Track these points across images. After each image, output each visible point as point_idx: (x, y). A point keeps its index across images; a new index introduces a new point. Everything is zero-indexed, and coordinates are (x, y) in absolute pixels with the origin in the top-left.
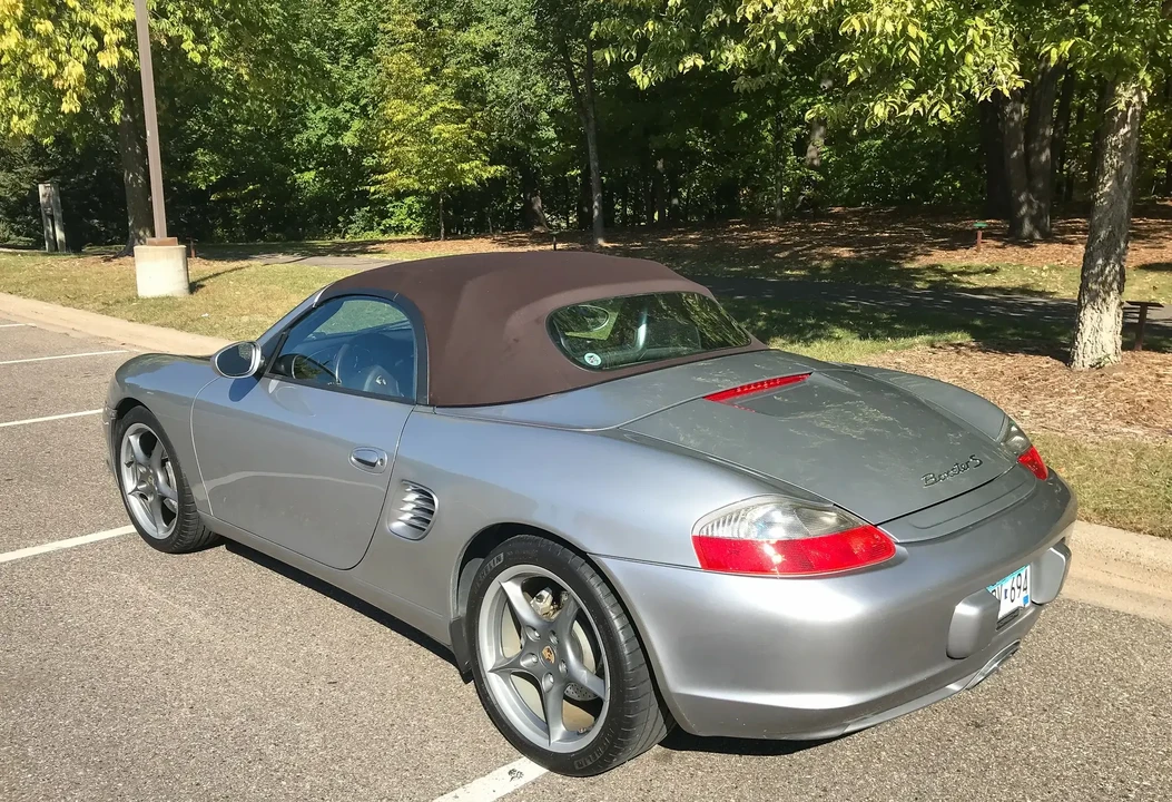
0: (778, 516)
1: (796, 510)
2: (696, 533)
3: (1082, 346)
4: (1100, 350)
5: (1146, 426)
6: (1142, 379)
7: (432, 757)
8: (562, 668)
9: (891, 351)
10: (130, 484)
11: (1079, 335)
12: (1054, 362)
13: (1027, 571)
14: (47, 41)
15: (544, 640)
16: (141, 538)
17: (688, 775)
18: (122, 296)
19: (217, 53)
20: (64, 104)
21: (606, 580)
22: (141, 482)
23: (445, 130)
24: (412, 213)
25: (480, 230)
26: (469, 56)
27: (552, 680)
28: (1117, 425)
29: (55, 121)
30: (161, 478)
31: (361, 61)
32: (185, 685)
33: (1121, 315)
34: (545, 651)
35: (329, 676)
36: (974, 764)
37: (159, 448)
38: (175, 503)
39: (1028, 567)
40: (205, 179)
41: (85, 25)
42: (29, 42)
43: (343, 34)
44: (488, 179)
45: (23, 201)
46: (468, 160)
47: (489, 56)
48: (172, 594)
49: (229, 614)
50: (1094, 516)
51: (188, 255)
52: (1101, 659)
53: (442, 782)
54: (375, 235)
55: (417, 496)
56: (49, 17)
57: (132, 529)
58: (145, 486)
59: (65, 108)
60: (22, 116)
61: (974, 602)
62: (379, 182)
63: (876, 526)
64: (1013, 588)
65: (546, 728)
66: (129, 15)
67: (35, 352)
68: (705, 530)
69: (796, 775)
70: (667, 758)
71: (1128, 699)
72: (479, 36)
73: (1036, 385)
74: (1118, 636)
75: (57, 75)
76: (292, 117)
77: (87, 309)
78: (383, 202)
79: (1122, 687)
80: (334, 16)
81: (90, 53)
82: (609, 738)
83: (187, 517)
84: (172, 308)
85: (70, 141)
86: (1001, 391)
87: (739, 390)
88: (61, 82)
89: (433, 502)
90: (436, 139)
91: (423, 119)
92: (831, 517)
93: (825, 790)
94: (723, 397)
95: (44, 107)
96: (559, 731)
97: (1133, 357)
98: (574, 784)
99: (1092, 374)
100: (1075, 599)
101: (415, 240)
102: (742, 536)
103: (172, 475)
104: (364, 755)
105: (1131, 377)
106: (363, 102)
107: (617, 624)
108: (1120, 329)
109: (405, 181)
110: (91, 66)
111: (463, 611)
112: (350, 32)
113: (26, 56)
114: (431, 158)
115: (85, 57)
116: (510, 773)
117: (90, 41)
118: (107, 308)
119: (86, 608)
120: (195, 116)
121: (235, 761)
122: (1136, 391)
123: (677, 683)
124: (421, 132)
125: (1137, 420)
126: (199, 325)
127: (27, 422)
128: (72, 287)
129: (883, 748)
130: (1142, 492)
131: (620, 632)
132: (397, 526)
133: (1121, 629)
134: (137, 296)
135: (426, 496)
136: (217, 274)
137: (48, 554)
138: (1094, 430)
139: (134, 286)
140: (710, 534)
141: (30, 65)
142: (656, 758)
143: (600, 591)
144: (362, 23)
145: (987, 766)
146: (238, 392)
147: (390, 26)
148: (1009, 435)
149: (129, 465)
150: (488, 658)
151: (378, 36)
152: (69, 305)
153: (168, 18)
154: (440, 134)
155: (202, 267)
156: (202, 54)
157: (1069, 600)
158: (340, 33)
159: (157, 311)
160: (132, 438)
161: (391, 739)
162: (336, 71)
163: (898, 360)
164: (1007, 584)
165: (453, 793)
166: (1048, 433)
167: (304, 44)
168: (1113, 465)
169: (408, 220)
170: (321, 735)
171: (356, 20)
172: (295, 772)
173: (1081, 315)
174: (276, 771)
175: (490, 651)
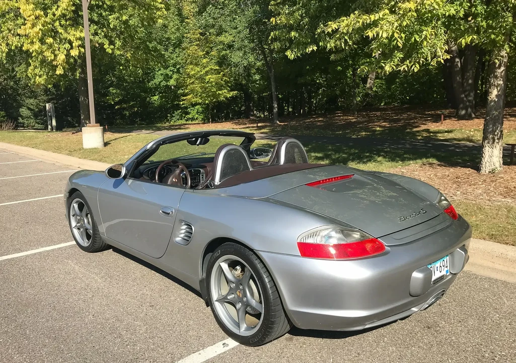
0: (333, 234)
1: (342, 232)
2: (299, 241)
3: (484, 163)
4: (493, 165)
5: (513, 198)
6: (512, 178)
7: (191, 337)
8: (245, 299)
9: (400, 167)
10: (74, 224)
11: (483, 159)
12: (472, 170)
13: (447, 259)
14: (51, 46)
15: (237, 288)
16: (78, 246)
17: (299, 347)
18: (77, 148)
19: (118, 49)
20: (57, 71)
21: (262, 261)
22: (78, 223)
23: (212, 78)
24: (198, 113)
25: (227, 119)
26: (221, 47)
27: (241, 304)
28: (500, 198)
29: (53, 78)
30: (86, 221)
31: (177, 50)
32: (91, 306)
33: (502, 150)
34: (238, 292)
35: (150, 303)
36: (426, 344)
37: (85, 208)
38: (91, 231)
39: (448, 257)
40: (113, 100)
41: (66, 39)
42: (43, 47)
43: (170, 39)
44: (230, 97)
45: (40, 111)
46: (221, 90)
47: (230, 46)
48: (89, 269)
49: (111, 277)
50: (487, 237)
51: (104, 131)
52: (488, 300)
53: (194, 348)
54: (183, 122)
55: (186, 227)
56: (51, 37)
57: (74, 243)
58: (79, 224)
59: (58, 72)
60: (40, 76)
61: (420, 272)
62: (184, 100)
63: (377, 238)
64: (441, 266)
65: (238, 325)
66: (83, 35)
67: (41, 171)
68: (302, 239)
69: (346, 348)
70: (291, 339)
71: (498, 317)
72: (226, 38)
73: (464, 181)
74: (496, 290)
75: (54, 60)
76: (149, 74)
77: (63, 154)
78: (186, 108)
79: (496, 312)
80: (166, 32)
81: (67, 50)
82: (264, 329)
83: (96, 237)
84: (97, 153)
85: (60, 86)
86: (447, 183)
87: (321, 182)
88: (56, 62)
89: (192, 229)
90: (208, 82)
91: (202, 73)
92: (357, 234)
93: (359, 354)
94: (315, 185)
95: (48, 73)
96: (244, 326)
97: (509, 168)
98: (250, 349)
99: (489, 176)
100: (477, 274)
101: (199, 123)
102: (318, 242)
103: (90, 220)
104: (162, 336)
105: (507, 177)
106: (178, 67)
107: (267, 280)
108: (501, 156)
109: (195, 99)
110: (68, 55)
111: (205, 275)
112: (173, 38)
113: (42, 52)
114: (205, 89)
115: (65, 52)
116: (223, 344)
117: (67, 46)
118: (71, 153)
119: (54, 275)
120: (109, 74)
121: (109, 337)
122: (509, 183)
123: (292, 306)
124: (201, 79)
125: (509, 195)
126: (107, 159)
127: (36, 199)
128: (57, 145)
129: (386, 337)
130: (509, 227)
131: (268, 284)
132: (178, 239)
133: (498, 288)
134: (83, 148)
135: (189, 226)
136: (116, 139)
137: (40, 253)
138: (489, 200)
139: (82, 144)
140: (305, 241)
141: (44, 56)
142: (286, 339)
143: (259, 266)
144: (178, 34)
145: (432, 345)
146: (116, 185)
147: (189, 35)
148: (441, 201)
149: (73, 216)
150: (215, 295)
151: (185, 39)
152: (55, 152)
153: (98, 36)
154: (210, 79)
155: (109, 136)
156: (112, 49)
157: (475, 274)
158: (168, 39)
159: (91, 154)
160: (75, 205)
161: (174, 329)
162: (167, 54)
163: (403, 171)
164: (438, 264)
165: (199, 352)
166: (468, 201)
167: (154, 44)
168: (497, 215)
169: (197, 115)
170: (145, 327)
171: (175, 33)
172: (133, 342)
173: (484, 150)
174: (126, 342)
175: (216, 292)
